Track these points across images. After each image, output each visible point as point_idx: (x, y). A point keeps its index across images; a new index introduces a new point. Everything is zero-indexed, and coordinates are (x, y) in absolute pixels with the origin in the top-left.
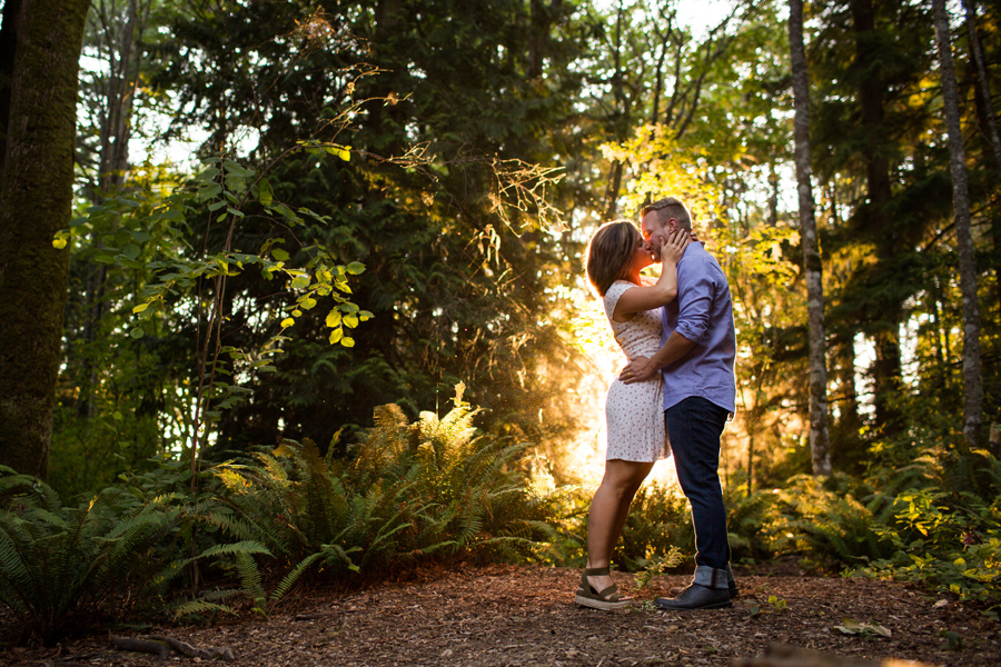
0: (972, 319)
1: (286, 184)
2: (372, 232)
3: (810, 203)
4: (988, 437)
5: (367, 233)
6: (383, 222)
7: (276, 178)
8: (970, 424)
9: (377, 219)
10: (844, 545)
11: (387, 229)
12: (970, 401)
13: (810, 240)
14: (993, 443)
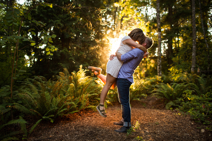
0: (195, 45)
1: (45, 10)
2: (64, 21)
3: (159, 17)
4: (197, 71)
5: (63, 21)
6: (67, 19)
7: (42, 9)
8: (193, 67)
9: (65, 18)
10: (167, 95)
11: (67, 20)
12: (193, 62)
13: (159, 25)
14: (198, 72)
